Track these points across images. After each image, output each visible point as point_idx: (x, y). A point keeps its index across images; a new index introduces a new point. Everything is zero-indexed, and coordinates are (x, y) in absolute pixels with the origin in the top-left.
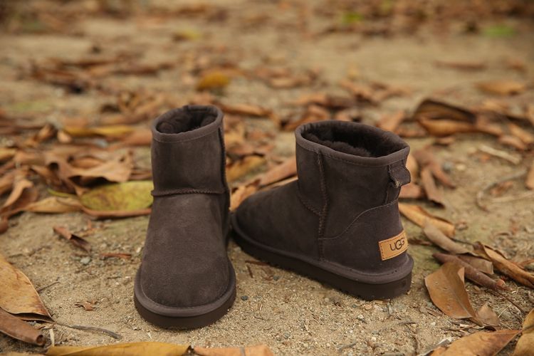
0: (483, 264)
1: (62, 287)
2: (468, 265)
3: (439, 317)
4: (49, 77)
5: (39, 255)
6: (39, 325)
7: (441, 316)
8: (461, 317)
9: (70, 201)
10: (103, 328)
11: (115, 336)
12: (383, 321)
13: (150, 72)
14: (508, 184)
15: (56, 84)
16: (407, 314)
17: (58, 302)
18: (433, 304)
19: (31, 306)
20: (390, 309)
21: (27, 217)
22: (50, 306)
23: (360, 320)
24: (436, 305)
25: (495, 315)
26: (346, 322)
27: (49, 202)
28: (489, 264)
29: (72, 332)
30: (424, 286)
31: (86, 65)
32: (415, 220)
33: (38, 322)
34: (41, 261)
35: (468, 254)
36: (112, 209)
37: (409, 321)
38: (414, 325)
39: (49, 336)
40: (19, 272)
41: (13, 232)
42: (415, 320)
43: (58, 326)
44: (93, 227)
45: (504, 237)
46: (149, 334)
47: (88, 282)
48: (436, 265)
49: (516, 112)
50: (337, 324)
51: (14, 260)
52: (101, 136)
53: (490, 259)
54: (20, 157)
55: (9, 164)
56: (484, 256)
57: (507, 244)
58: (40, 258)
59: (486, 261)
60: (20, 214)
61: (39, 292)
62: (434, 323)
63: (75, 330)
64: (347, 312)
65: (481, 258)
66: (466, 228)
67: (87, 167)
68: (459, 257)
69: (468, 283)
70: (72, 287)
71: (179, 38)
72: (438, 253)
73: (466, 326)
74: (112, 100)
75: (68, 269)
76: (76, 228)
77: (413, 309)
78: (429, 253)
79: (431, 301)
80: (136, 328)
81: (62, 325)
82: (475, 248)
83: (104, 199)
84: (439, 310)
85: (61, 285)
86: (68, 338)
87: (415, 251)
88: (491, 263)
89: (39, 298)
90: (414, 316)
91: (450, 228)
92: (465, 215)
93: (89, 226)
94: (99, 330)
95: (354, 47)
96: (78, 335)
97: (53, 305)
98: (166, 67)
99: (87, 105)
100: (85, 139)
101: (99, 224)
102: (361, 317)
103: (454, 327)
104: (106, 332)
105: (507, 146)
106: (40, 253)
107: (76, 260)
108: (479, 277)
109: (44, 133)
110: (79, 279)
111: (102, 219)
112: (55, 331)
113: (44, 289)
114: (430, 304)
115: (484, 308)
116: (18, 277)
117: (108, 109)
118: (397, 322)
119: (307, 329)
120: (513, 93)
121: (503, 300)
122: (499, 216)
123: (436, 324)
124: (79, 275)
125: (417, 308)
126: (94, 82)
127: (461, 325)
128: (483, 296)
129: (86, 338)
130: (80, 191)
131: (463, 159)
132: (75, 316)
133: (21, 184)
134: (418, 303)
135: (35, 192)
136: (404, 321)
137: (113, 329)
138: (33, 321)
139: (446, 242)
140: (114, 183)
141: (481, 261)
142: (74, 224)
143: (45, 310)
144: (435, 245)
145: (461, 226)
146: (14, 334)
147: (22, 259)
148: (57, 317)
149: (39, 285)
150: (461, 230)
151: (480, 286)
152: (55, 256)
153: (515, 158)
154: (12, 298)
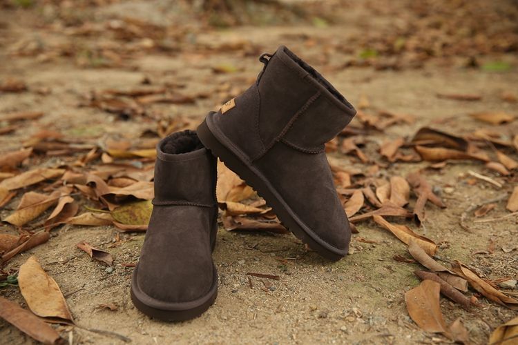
0: (459, 282)
1: (85, 294)
2: (444, 283)
3: (414, 331)
4: (104, 105)
5: (71, 264)
6: (61, 328)
7: (416, 329)
8: (434, 331)
9: (103, 215)
10: (116, 332)
11: (125, 340)
12: (364, 333)
13: (189, 101)
14: (491, 206)
15: (108, 111)
16: (386, 326)
17: (81, 306)
18: (410, 318)
19: (58, 310)
20: (371, 321)
21: (66, 228)
22: (74, 310)
23: (343, 331)
24: (413, 319)
25: (465, 330)
26: (330, 333)
27: (86, 216)
28: (464, 282)
29: (89, 335)
30: (403, 301)
31: (136, 95)
32: (402, 239)
33: (62, 325)
34: (72, 269)
35: (446, 272)
36: (138, 223)
37: (386, 332)
38: (391, 338)
39: (68, 337)
40: (51, 279)
41: (52, 243)
42: (392, 333)
43: (79, 329)
44: (121, 239)
45: (482, 256)
46: (155, 339)
47: (109, 290)
48: (417, 281)
49: (505, 140)
50: (322, 334)
51: (50, 268)
52: (139, 158)
53: (465, 278)
54: (67, 175)
55: (59, 182)
56: (460, 274)
57: (484, 263)
58: (72, 266)
59: (462, 279)
60: (62, 225)
61: (66, 297)
62: (409, 336)
63: (92, 333)
64: (332, 323)
65: (458, 276)
66: (448, 247)
67: (121, 186)
68: (438, 275)
69: (444, 299)
70: (94, 293)
71: (217, 71)
72: (420, 270)
73: (438, 340)
74: (153, 126)
75: (94, 277)
76: (106, 240)
77: (392, 322)
78: (411, 269)
79: (408, 315)
80: (144, 333)
81: (81, 328)
82: (453, 267)
83: (132, 214)
84: (416, 324)
85: (85, 291)
86: (84, 340)
87: (399, 267)
88: (466, 281)
89: (65, 303)
90: (392, 329)
91: (433, 247)
92: (449, 234)
93: (117, 239)
94: (112, 334)
95: (368, 80)
96: (94, 338)
97: (76, 310)
98: (203, 97)
99: (132, 129)
100: (124, 160)
101: (126, 236)
102: (344, 328)
103: (427, 341)
104: (118, 336)
105: (492, 171)
106: (73, 262)
107: (101, 269)
108: (454, 293)
109: (91, 154)
110: (102, 286)
111: (129, 232)
112: (74, 333)
113: (71, 294)
114: (407, 318)
115: (456, 323)
116: (49, 283)
117: (149, 133)
118: (376, 334)
119: (295, 337)
120: (504, 123)
121: (474, 316)
122: (479, 236)
123: (412, 337)
124: (103, 283)
125: (396, 321)
126: (140, 111)
127: (434, 339)
128: (457, 312)
129: (100, 341)
130: (111, 208)
131: (452, 182)
132: (94, 320)
133: (65, 199)
134: (397, 317)
135: (76, 206)
136: (382, 333)
137: (124, 333)
138: (57, 324)
139: (428, 261)
140: (143, 200)
141: (457, 279)
142: (105, 236)
143: (68, 314)
144: (417, 263)
145: (444, 245)
146: (37, 336)
147: (56, 267)
148: (79, 320)
149: (68, 291)
150: (443, 248)
151: (454, 303)
152: (85, 265)
153: (499, 183)
154: (42, 303)
